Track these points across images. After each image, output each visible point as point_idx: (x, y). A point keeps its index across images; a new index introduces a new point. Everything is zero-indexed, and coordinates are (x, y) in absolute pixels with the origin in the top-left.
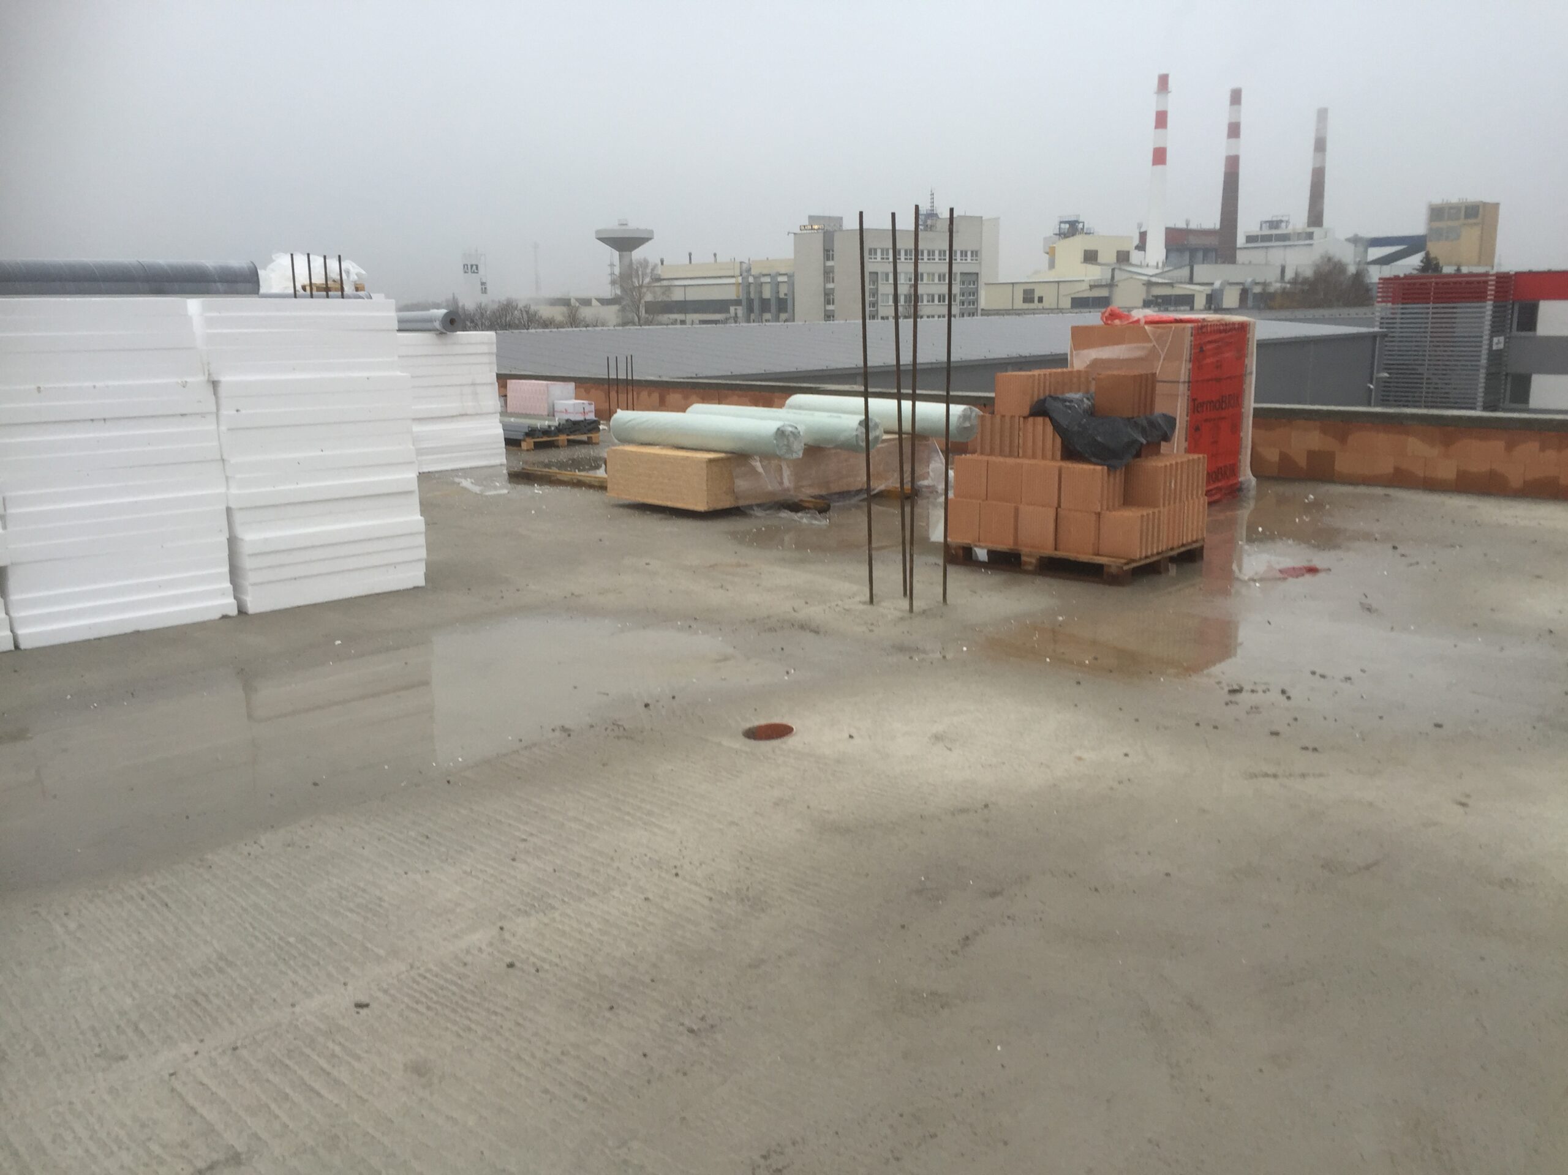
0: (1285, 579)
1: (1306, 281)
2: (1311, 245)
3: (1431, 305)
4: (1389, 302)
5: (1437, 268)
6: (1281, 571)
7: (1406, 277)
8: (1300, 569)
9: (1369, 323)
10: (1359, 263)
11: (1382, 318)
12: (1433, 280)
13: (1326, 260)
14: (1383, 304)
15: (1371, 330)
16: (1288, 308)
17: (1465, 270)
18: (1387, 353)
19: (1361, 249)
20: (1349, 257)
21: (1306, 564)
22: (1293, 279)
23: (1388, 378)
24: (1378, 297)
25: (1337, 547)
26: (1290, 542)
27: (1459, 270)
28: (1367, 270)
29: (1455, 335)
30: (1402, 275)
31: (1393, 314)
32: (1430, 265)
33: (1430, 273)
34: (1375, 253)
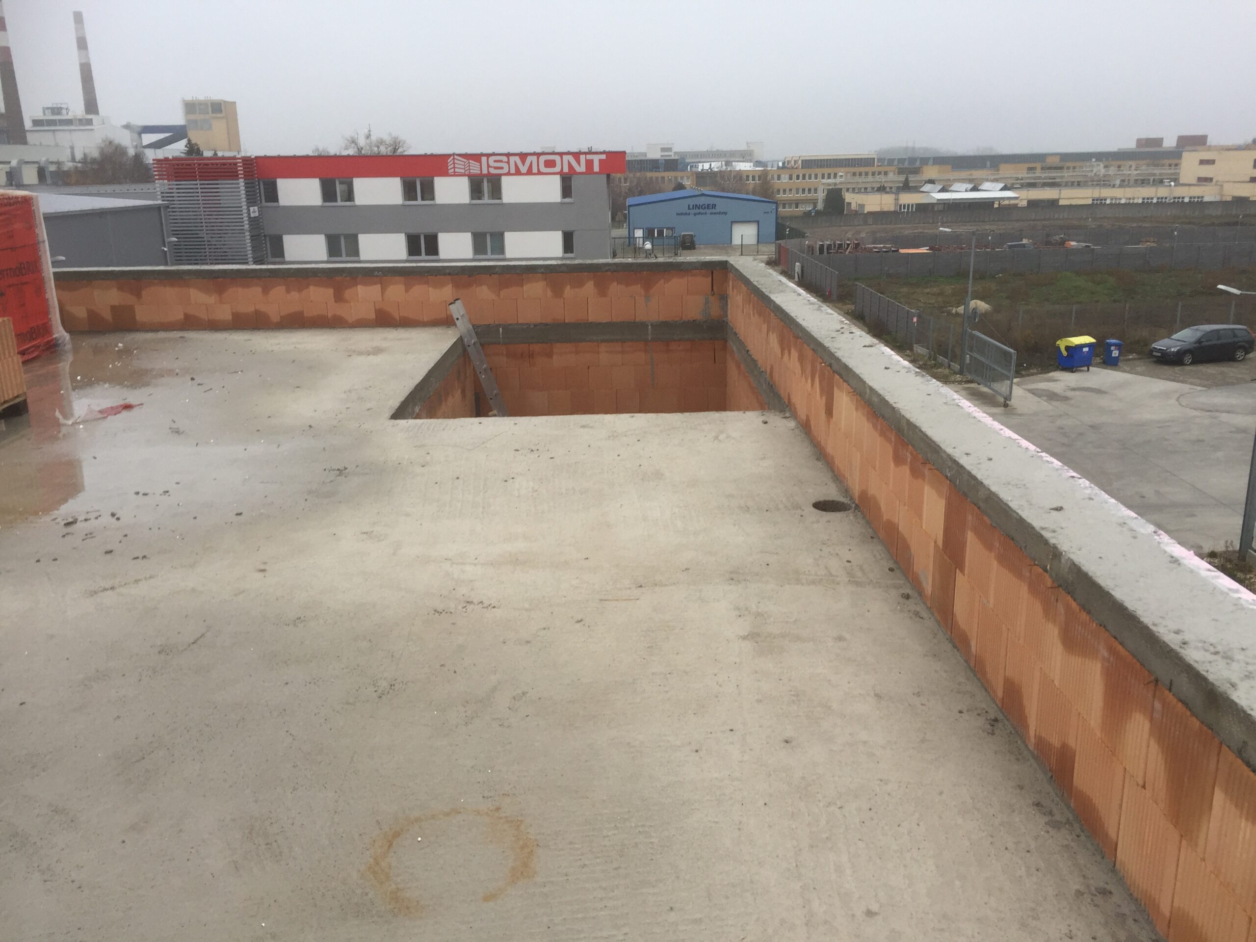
0: (105, 418)
1: (94, 161)
2: (92, 130)
3: (198, 182)
4: (165, 179)
5: (199, 152)
6: (101, 412)
7: (175, 159)
8: (117, 407)
9: (152, 196)
10: (136, 147)
11: (162, 193)
12: (195, 161)
13: (108, 143)
14: (161, 181)
15: (156, 202)
16: (84, 184)
17: (220, 154)
18: (171, 221)
19: (136, 136)
20: (126, 140)
21: (122, 403)
22: (82, 159)
23: (177, 242)
24: (156, 175)
25: (147, 384)
26: (107, 385)
27: (215, 154)
28: (143, 152)
29: (221, 206)
30: (171, 157)
31: (170, 189)
32: (193, 149)
33: (194, 156)
34: (149, 138)
